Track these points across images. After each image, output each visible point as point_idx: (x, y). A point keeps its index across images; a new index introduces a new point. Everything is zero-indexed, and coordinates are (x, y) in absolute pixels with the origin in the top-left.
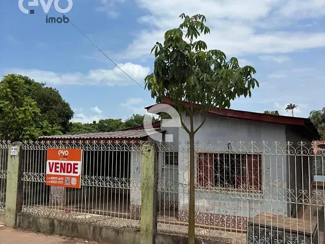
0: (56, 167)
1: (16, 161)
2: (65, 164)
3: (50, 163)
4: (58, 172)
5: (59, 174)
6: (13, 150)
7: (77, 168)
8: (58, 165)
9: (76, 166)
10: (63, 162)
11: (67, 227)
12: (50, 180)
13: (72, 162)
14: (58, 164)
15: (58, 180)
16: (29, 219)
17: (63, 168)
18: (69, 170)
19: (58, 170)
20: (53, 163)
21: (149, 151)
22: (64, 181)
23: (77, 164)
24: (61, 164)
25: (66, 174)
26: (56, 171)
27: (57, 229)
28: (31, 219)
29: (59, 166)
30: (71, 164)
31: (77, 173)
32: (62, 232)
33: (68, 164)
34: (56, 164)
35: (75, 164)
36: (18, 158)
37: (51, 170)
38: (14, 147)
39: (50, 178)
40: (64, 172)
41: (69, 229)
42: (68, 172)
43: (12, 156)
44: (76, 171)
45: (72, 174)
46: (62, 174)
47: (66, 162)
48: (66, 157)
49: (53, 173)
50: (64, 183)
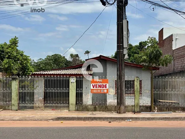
0: (96, 86)
2: (101, 85)
3: (93, 85)
5: (98, 88)
7: (107, 86)
12: (93, 91)
13: (104, 84)
15: (97, 91)
17: (100, 86)
18: (103, 87)
20: (94, 85)
21: (138, 80)
22: (101, 91)
23: (107, 85)
24: (99, 85)
25: (101, 88)
26: (96, 88)
27: (98, 109)
28: (84, 107)
29: (98, 85)
30: (104, 85)
32: (100, 110)
36: (75, 83)
37: (94, 87)
38: (73, 79)
41: (104, 108)
42: (102, 88)
43: (72, 82)
44: (106, 87)
45: (104, 88)
46: (100, 88)
47: (101, 84)
48: (101, 82)
49: (95, 88)
50: (101, 92)
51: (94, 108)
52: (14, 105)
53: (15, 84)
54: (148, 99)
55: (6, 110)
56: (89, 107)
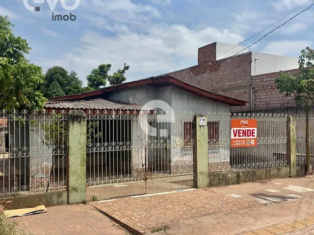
0: (239, 133)
1: (205, 130)
3: (234, 130)
4: (241, 136)
5: (242, 138)
6: (202, 121)
7: (254, 133)
8: (240, 132)
9: (254, 132)
10: (244, 129)
11: (249, 175)
13: (251, 129)
14: (241, 130)
15: (241, 143)
16: (219, 176)
17: (244, 133)
18: (249, 135)
19: (241, 135)
20: (237, 130)
21: (294, 120)
22: (246, 142)
23: (254, 130)
24: (243, 130)
25: (247, 137)
26: (239, 136)
27: (242, 178)
28: (221, 177)
29: (242, 132)
31: (254, 136)
32: (245, 180)
33: (248, 130)
34: (239, 130)
35: (253, 130)
36: (207, 127)
37: (235, 136)
38: (202, 118)
39: (234, 142)
40: (245, 136)
43: (200, 126)
44: (254, 134)
45: (251, 137)
46: (244, 137)
47: (247, 129)
48: (246, 125)
49: (237, 137)
50: (246, 144)
51: (237, 178)
52: (75, 189)
53: (79, 131)
54: (226, 151)
55: (53, 205)
56: (229, 175)
